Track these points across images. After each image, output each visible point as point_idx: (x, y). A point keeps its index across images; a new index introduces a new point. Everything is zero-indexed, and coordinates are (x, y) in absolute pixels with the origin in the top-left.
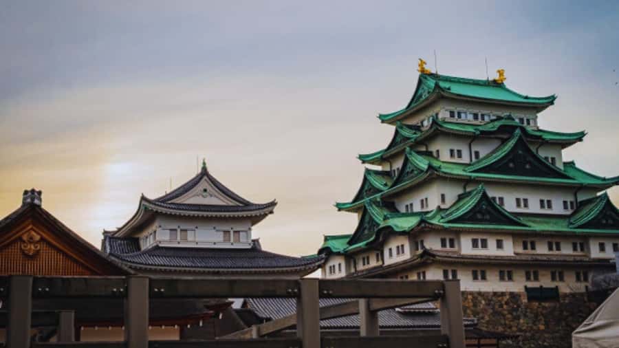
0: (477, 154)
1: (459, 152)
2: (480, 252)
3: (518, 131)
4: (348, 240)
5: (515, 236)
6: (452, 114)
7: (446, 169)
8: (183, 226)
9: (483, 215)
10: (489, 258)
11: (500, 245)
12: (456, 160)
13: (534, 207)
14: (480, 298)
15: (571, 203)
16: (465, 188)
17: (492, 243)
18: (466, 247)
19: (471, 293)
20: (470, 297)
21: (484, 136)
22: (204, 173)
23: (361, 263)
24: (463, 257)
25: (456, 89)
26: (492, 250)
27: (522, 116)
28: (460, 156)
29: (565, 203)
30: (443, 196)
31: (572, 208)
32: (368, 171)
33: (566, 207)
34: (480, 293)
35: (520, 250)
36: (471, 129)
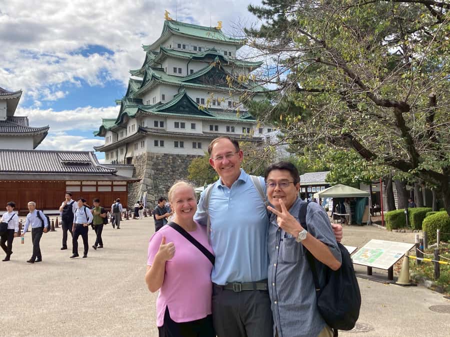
0: (192, 71)
1: (180, 69)
2: (180, 130)
3: (217, 58)
4: (115, 122)
5: (204, 121)
6: (179, 46)
7: (165, 78)
9: (184, 108)
10: (184, 134)
11: (193, 126)
12: (177, 74)
13: (224, 105)
14: (177, 158)
16: (179, 91)
17: (188, 125)
18: (170, 127)
19: (172, 155)
20: (171, 157)
21: (196, 59)
23: (120, 135)
24: (167, 133)
25: (183, 30)
26: (188, 130)
27: (226, 50)
28: (180, 72)
30: (163, 96)
32: (131, 80)
34: (178, 155)
35: (208, 130)
36: (188, 56)
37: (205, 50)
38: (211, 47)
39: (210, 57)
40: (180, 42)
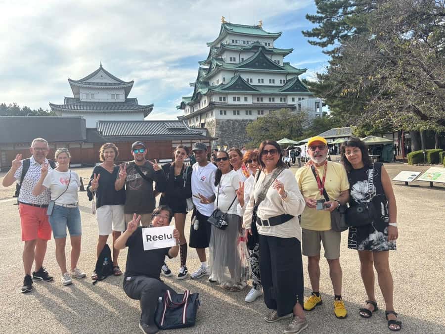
0: (243, 59)
1: (234, 58)
2: (237, 103)
3: (260, 49)
4: (191, 99)
5: (253, 95)
6: (233, 41)
7: (225, 66)
8: (92, 92)
9: (239, 86)
10: (240, 105)
11: (246, 99)
12: (233, 62)
13: (266, 83)
14: (236, 122)
15: (284, 81)
16: (234, 74)
17: (242, 99)
18: (230, 100)
19: (232, 120)
20: (231, 122)
21: (245, 51)
22: (101, 68)
23: (195, 108)
24: (229, 105)
25: (236, 30)
26: (242, 102)
27: (266, 42)
28: (235, 60)
29: (281, 81)
30: (224, 78)
31: (284, 83)
32: (200, 69)
33: (281, 83)
34: (236, 120)
35: (256, 101)
36: (240, 48)
37: (251, 42)
38: (255, 40)
39: (255, 47)
40: (233, 39)
